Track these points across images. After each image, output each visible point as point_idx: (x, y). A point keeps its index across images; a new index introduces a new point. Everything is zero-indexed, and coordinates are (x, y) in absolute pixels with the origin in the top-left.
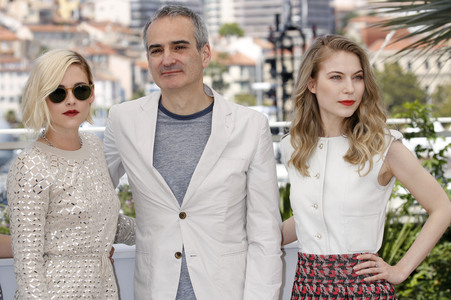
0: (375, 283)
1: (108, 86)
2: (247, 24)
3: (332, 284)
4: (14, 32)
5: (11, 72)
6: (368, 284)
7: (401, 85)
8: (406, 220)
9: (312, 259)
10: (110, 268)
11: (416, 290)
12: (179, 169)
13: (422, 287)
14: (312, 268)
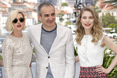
0: (101, 74)
1: (32, 20)
2: (69, 3)
3: (90, 75)
4: (6, 5)
5: (6, 16)
6: (99, 74)
7: (110, 19)
8: (111, 56)
9: (84, 68)
10: (30, 69)
11: (114, 74)
12: (48, 45)
13: (115, 74)
14: (84, 71)
